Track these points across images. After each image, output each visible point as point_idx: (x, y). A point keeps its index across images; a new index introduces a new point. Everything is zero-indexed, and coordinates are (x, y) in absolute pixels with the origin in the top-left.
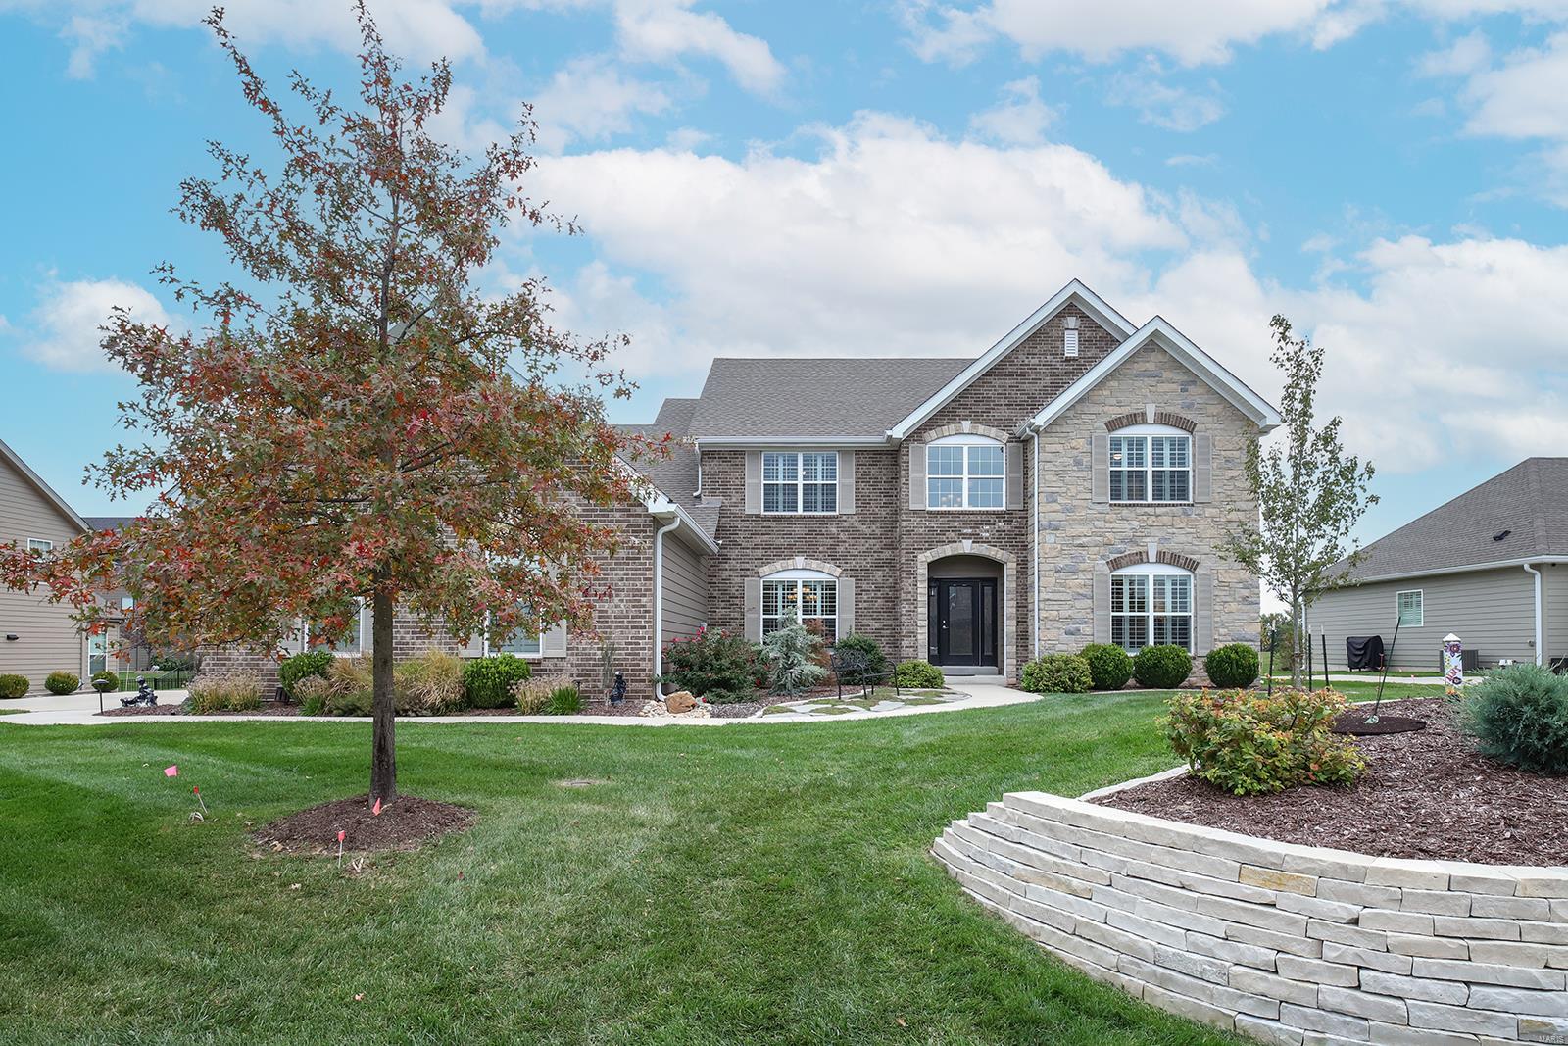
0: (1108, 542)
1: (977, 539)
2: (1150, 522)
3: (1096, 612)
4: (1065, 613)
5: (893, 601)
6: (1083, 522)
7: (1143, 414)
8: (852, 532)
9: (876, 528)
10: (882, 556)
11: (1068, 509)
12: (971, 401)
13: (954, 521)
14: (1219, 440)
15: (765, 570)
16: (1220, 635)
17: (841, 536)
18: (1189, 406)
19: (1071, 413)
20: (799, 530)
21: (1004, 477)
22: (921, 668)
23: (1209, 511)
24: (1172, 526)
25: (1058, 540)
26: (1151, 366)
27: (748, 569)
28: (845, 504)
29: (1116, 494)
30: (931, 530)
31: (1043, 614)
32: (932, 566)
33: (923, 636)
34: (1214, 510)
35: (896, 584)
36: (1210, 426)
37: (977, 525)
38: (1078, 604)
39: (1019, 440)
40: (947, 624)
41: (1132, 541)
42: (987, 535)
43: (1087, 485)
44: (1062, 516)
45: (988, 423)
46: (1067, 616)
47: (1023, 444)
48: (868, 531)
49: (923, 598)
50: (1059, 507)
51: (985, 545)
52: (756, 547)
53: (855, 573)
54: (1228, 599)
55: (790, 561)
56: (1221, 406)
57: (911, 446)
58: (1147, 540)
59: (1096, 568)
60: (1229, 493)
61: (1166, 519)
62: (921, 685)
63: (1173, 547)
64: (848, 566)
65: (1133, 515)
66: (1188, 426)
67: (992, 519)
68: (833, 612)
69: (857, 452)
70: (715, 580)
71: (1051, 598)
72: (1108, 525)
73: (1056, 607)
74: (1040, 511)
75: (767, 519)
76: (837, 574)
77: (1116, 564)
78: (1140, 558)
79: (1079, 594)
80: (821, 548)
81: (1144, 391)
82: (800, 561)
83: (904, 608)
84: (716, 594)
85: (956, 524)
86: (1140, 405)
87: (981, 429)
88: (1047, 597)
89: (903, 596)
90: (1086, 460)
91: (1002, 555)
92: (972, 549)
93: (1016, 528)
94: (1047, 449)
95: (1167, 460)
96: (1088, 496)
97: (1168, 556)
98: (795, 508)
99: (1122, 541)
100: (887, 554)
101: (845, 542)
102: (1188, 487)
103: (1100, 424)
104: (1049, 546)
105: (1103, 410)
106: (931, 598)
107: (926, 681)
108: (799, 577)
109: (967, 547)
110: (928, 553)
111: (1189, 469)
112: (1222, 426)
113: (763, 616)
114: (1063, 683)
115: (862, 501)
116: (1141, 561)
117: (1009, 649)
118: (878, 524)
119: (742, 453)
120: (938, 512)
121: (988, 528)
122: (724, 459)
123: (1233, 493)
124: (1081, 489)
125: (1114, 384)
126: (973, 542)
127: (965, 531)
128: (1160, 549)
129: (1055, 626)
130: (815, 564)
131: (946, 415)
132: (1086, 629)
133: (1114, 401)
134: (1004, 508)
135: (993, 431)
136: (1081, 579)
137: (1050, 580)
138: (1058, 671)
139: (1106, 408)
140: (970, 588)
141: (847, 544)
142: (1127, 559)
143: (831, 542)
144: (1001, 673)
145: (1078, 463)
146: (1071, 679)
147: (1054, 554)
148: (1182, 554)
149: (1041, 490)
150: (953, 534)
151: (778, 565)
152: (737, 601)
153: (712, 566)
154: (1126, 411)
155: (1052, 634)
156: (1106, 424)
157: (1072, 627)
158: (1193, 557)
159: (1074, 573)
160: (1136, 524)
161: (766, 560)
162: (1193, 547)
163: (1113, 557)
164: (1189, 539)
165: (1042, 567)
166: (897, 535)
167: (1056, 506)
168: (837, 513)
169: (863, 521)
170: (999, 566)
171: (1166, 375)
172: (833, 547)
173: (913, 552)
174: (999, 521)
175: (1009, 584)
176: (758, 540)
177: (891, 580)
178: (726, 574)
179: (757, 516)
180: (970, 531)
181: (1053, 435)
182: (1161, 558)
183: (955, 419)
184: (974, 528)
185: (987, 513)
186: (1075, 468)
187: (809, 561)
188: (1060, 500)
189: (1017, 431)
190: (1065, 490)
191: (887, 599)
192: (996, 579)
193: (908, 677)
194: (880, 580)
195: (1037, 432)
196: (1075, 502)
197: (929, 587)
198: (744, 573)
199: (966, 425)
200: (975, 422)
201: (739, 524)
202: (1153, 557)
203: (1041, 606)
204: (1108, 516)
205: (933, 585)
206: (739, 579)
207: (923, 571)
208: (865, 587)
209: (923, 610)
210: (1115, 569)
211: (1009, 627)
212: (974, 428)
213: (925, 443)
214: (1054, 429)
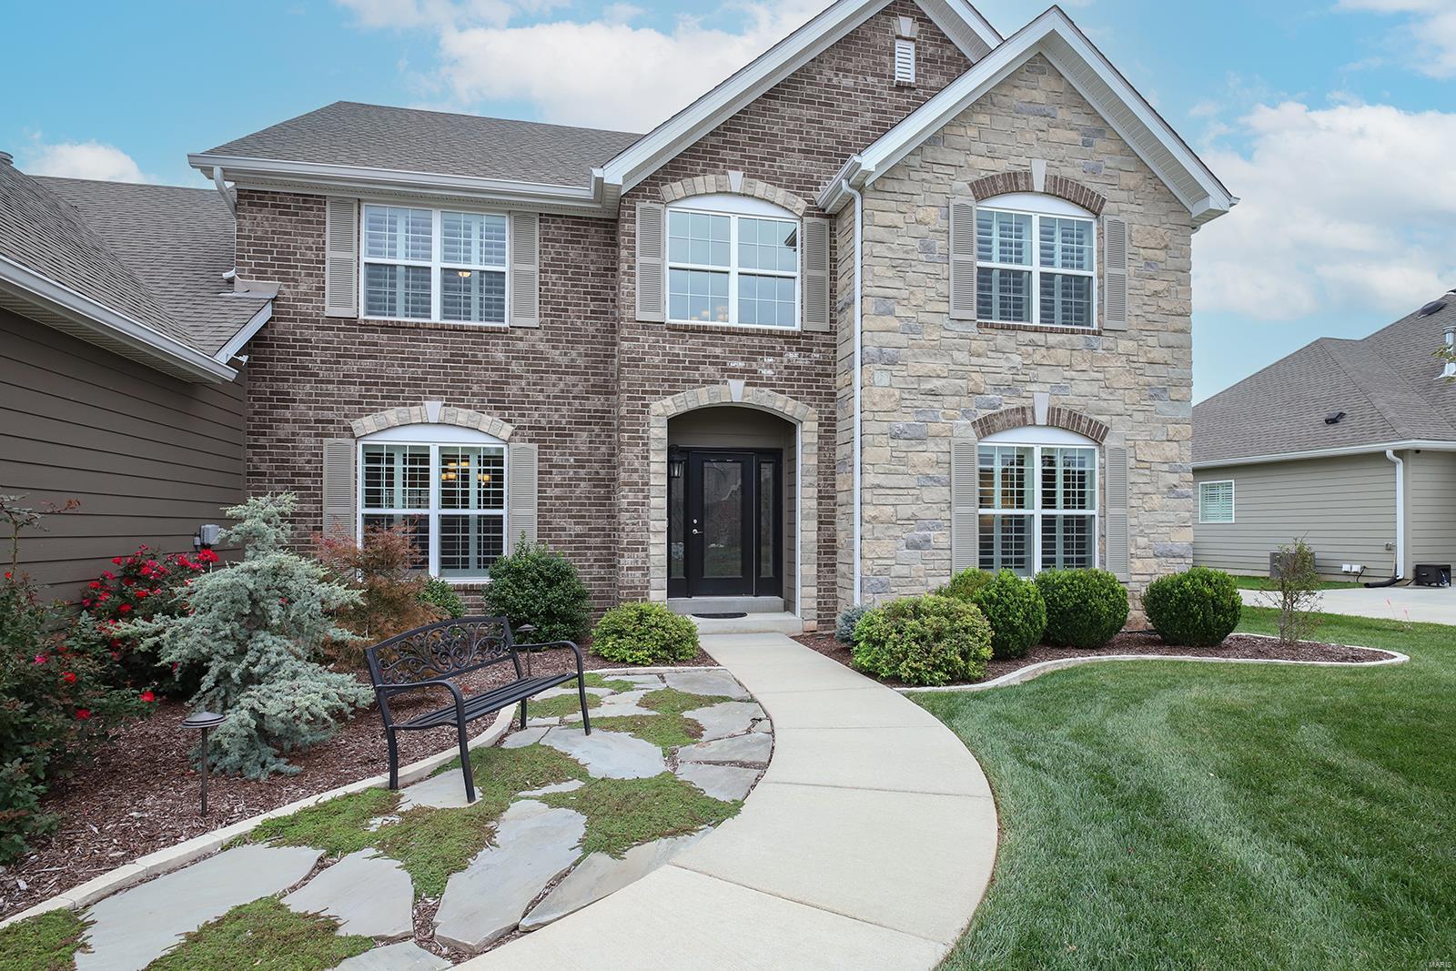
0: (974, 389)
1: (753, 380)
2: (1037, 357)
3: (957, 509)
4: (905, 511)
5: (606, 485)
6: (937, 351)
7: (1028, 175)
8: (533, 358)
9: (578, 356)
10: (589, 405)
11: (912, 329)
12: (743, 138)
13: (713, 345)
14: (1137, 230)
15: (365, 424)
16: (1137, 548)
17: (514, 366)
18: (1094, 171)
19: (915, 161)
20: (432, 351)
21: (797, 274)
22: (652, 620)
23: (1125, 345)
24: (1070, 366)
25: (897, 383)
26: (1039, 96)
27: (332, 422)
28: (521, 311)
29: (984, 309)
30: (675, 359)
31: (870, 511)
32: (676, 424)
33: (658, 549)
34: (1131, 343)
35: (613, 455)
36: (1124, 207)
37: (753, 355)
38: (928, 495)
39: (821, 212)
40: (700, 526)
41: (1010, 388)
42: (770, 372)
43: (941, 287)
44: (901, 339)
45: (773, 180)
46: (909, 514)
47: (831, 219)
48: (564, 360)
49: (659, 481)
50: (896, 323)
51: (766, 390)
52: (347, 380)
53: (539, 435)
54: (1149, 489)
55: (415, 410)
56: (1140, 176)
57: (640, 205)
58: (1034, 387)
59: (956, 432)
60: (1151, 317)
61: (1061, 354)
62: (653, 656)
63: (1071, 401)
64: (525, 422)
65: (1012, 344)
66: (1092, 204)
67: (778, 345)
68: (499, 503)
69: (544, 218)
70: (262, 441)
71: (884, 483)
72: (974, 360)
73: (891, 500)
74: (861, 330)
75: (368, 327)
76: (505, 434)
77: (986, 427)
78: (1022, 418)
79: (928, 477)
80: (475, 388)
81: (1030, 137)
82: (433, 408)
83: (625, 498)
84: (263, 467)
85: (718, 351)
86: (1023, 161)
87: (761, 188)
88: (876, 482)
89: (623, 476)
90: (939, 244)
91: (795, 408)
92: (744, 396)
93: (817, 362)
94: (877, 220)
95: (1058, 259)
96: (943, 307)
97: (1064, 416)
98: (427, 312)
99: (996, 387)
100: (596, 402)
101: (521, 377)
102: (1089, 305)
103: (962, 184)
104: (879, 390)
105: (966, 161)
106: (674, 482)
107: (663, 648)
108: (434, 440)
109: (736, 392)
110: (668, 400)
111: (1094, 274)
112: (1141, 209)
113: (362, 511)
114: (950, 663)
115: (553, 307)
116: (1024, 424)
117: (804, 570)
118: (581, 348)
119: (320, 200)
120: (687, 329)
121: (771, 360)
122: (284, 210)
123: (1156, 317)
124: (932, 293)
125: (983, 119)
126: (747, 384)
127: (733, 364)
128: (1052, 404)
129: (891, 532)
130: (463, 415)
131: (699, 158)
132: (940, 538)
133: (982, 148)
134: (797, 328)
135: (780, 195)
136: (932, 451)
137: (880, 453)
138: (938, 637)
139: (972, 159)
140: (739, 465)
141: (523, 383)
142: (1004, 419)
143: (494, 376)
144: (789, 607)
145: (927, 249)
146: (964, 655)
147: (889, 405)
148: (1085, 414)
149: (868, 290)
150: (711, 369)
151: (392, 415)
152: (308, 482)
153: (256, 413)
154: (1002, 166)
155: (885, 547)
156: (971, 185)
157: (918, 535)
158: (1102, 419)
159: (921, 439)
160: (1017, 359)
161: (366, 405)
162: (1101, 403)
163: (982, 413)
164: (1095, 390)
165: (869, 427)
166: (613, 369)
167: (893, 322)
168: (506, 324)
169: (553, 341)
170: (786, 428)
171: (1063, 114)
172: (497, 386)
173: (641, 398)
174: (790, 350)
175: (806, 457)
176: (352, 366)
177: (603, 449)
178: (284, 430)
179: (351, 321)
180: (741, 365)
181: (888, 196)
182: (1056, 420)
183: (717, 166)
184: (748, 359)
185: (770, 334)
186: (922, 257)
187: (452, 410)
188: (899, 311)
189: (820, 196)
190: (905, 294)
191: (596, 481)
192: (782, 450)
193: (626, 640)
194: (584, 448)
195: (861, 188)
196: (924, 317)
197: (670, 462)
198: (322, 428)
199: (736, 179)
200: (751, 174)
201: (314, 335)
202: (1041, 418)
203: (868, 497)
204: (974, 345)
205: (677, 458)
206: (313, 440)
207: (658, 432)
208: (556, 459)
209: (659, 502)
210: (985, 436)
211: (805, 533)
212: (750, 185)
213: (667, 204)
214: (890, 185)
